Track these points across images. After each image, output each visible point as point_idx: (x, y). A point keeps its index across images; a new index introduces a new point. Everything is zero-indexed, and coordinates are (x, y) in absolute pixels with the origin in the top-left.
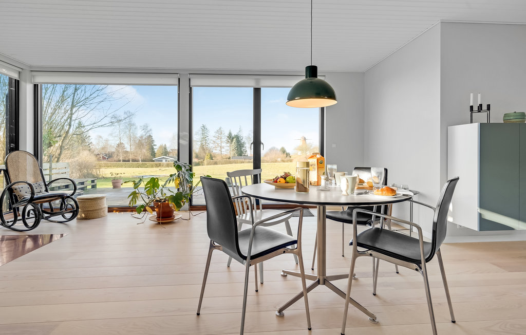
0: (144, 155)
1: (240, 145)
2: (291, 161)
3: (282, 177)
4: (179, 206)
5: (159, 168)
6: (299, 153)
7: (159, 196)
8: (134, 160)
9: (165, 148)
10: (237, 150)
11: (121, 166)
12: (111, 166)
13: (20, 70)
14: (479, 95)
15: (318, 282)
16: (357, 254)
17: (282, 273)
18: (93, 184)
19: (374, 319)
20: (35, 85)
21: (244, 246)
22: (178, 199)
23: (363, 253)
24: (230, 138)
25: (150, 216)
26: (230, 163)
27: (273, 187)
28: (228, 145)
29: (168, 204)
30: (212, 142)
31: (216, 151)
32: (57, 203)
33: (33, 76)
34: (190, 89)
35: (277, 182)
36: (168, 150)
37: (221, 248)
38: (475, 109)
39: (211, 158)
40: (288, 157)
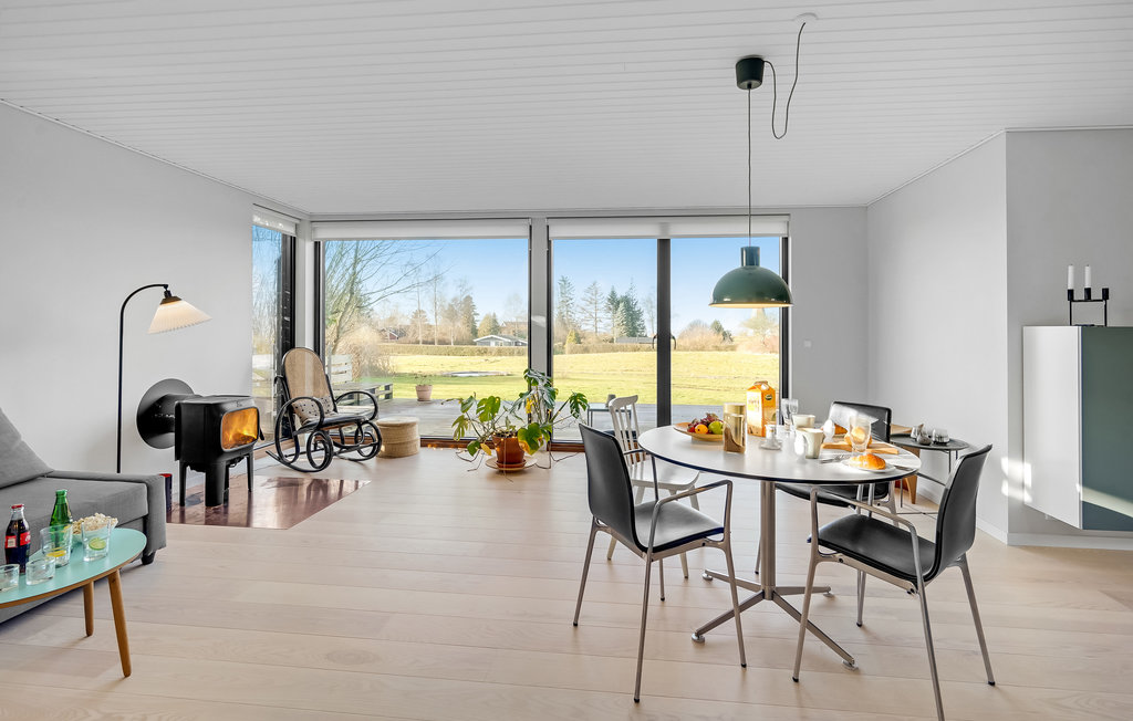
0: (460, 332)
1: (631, 315)
2: (733, 349)
3: (702, 422)
4: (534, 447)
5: (485, 357)
6: (751, 332)
7: (501, 426)
8: (442, 342)
9: (495, 321)
10: (627, 325)
11: (421, 353)
12: (403, 352)
13: (298, 222)
14: (1087, 269)
15: (763, 595)
16: (817, 558)
17: (705, 575)
18: (388, 392)
19: (850, 664)
20: (316, 243)
21: (643, 531)
22: (532, 435)
23: (827, 557)
24: (614, 302)
25: (487, 458)
26: (614, 350)
27: (689, 437)
28: (610, 315)
29: (516, 442)
30: (579, 309)
31: (587, 327)
32: (349, 431)
33: (314, 229)
34: (549, 242)
35: (694, 431)
36: (500, 323)
37: (609, 529)
38: (1080, 295)
39: (578, 340)
40: (728, 340)
